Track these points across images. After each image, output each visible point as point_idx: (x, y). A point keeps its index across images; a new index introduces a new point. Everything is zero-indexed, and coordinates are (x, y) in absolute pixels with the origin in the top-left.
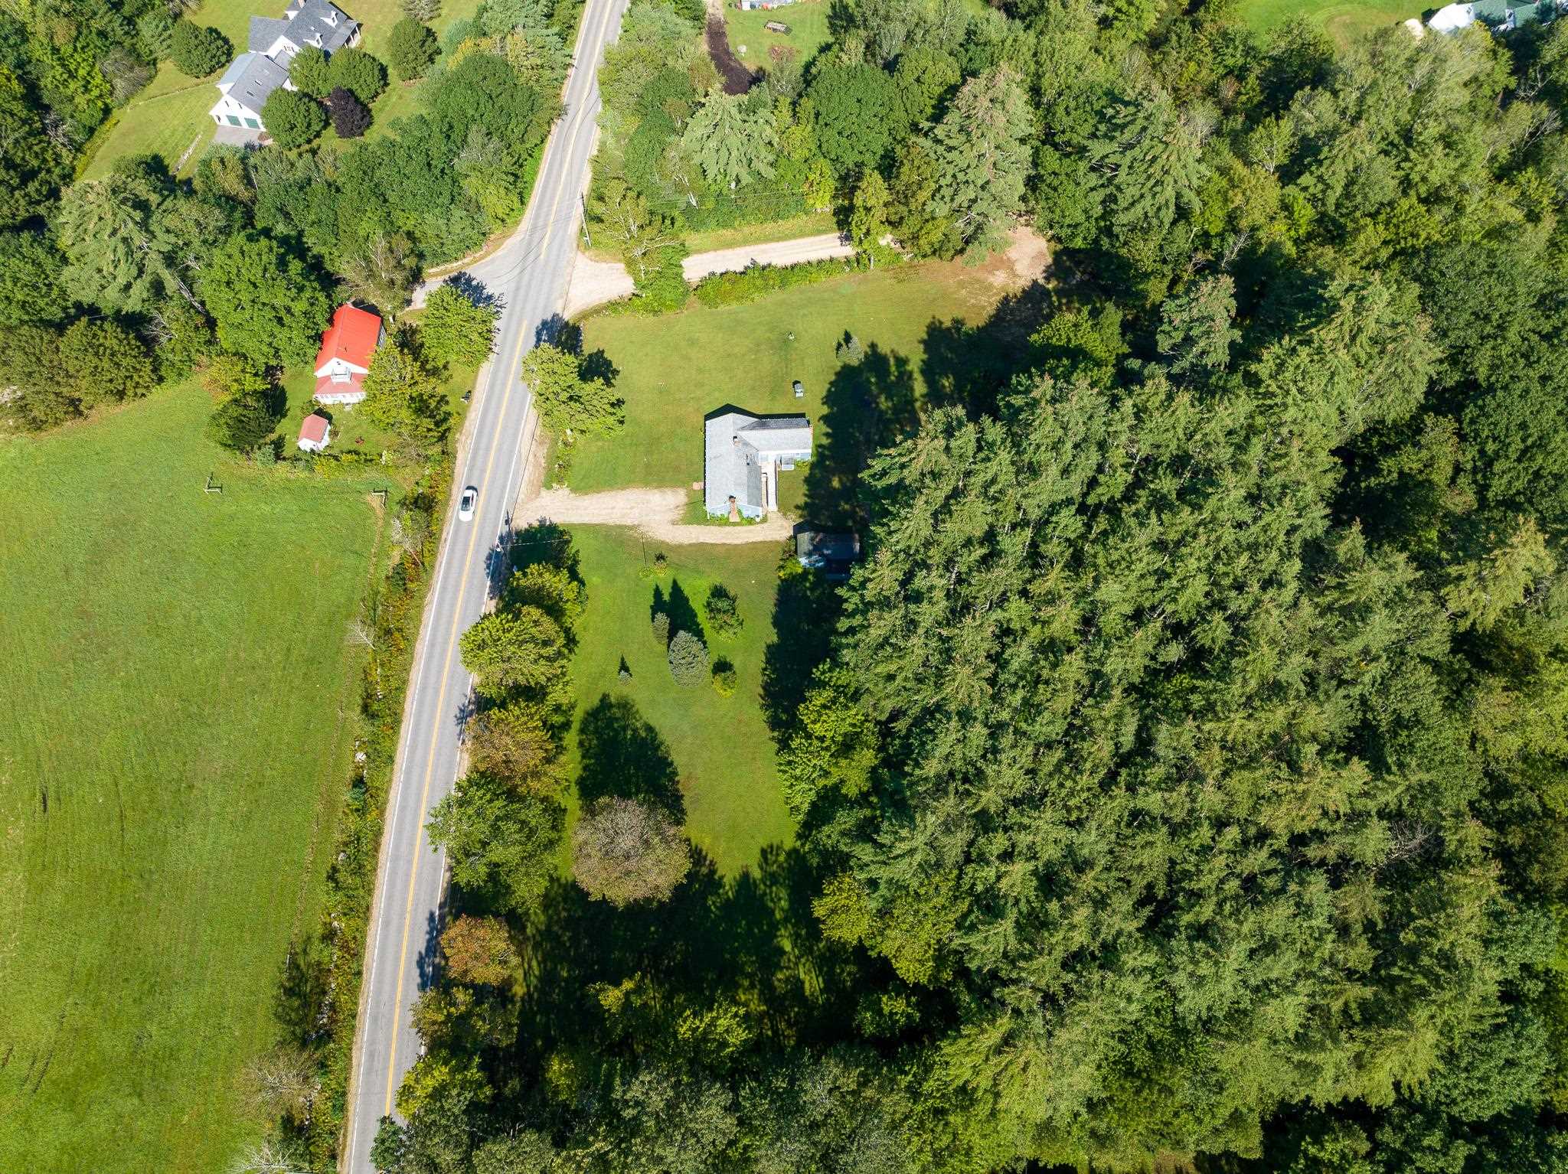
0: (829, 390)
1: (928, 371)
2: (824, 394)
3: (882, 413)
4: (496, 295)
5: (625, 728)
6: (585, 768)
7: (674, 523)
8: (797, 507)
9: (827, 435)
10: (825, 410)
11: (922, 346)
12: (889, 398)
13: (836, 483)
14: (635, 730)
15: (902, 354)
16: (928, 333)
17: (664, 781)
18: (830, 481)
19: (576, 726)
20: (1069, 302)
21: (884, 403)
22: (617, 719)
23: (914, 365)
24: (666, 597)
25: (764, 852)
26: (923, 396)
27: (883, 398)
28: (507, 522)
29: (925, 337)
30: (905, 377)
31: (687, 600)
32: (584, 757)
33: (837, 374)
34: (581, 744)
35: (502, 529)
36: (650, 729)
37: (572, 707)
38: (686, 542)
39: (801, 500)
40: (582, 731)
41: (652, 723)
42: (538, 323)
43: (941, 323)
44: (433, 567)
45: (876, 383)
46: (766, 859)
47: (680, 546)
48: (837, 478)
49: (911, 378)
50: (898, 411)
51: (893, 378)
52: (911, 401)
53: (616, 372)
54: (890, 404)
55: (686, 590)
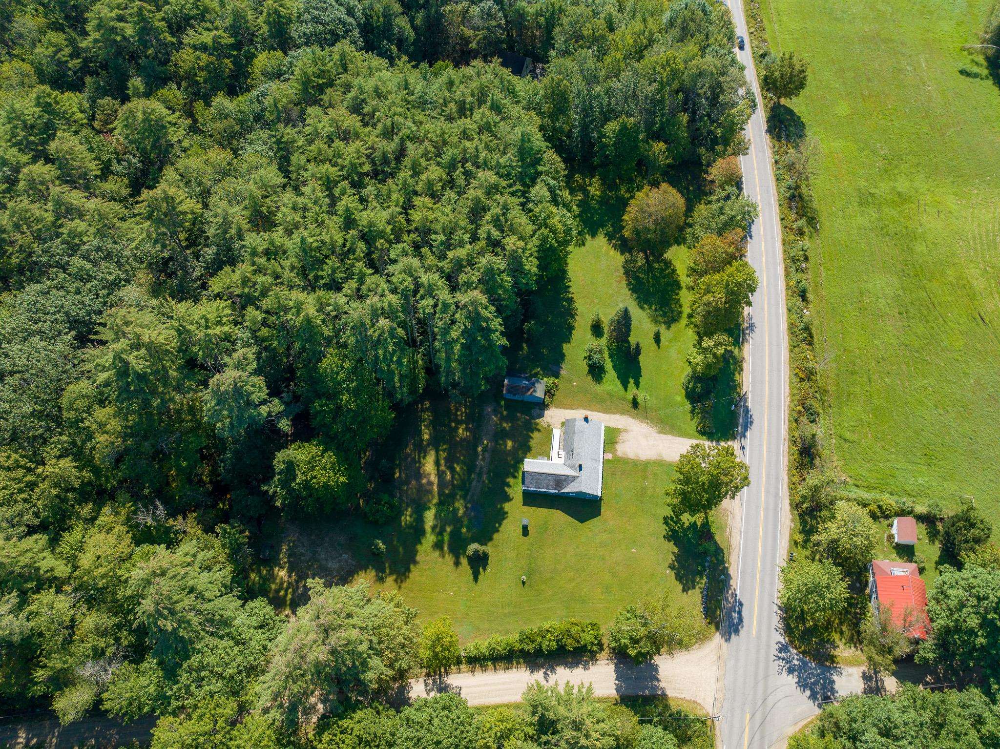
0: (500, 525)
1: (418, 532)
2: (505, 522)
3: (464, 497)
4: (785, 673)
5: (656, 310)
6: (678, 294)
7: (625, 430)
8: (539, 430)
9: (509, 486)
10: (507, 506)
11: (418, 558)
12: (456, 510)
13: (510, 444)
14: (650, 308)
15: (437, 553)
16: (408, 570)
17: (634, 282)
18: (513, 446)
19: (685, 315)
20: (277, 591)
21: (460, 506)
22: (661, 315)
23: (430, 539)
24: (632, 381)
25: (584, 245)
26: (429, 509)
27: (461, 512)
28: (743, 448)
29: (412, 566)
30: (439, 531)
31: (618, 377)
32: (679, 300)
33: (491, 539)
34: (681, 306)
35: (746, 442)
36: (642, 308)
37: (687, 326)
38: (618, 416)
39: (535, 435)
40: (681, 313)
41: (640, 311)
42: (743, 632)
43: (396, 581)
44: (790, 421)
45: (462, 527)
46: (583, 241)
47: (622, 413)
48: (508, 448)
49: (434, 528)
50: (452, 497)
51: (448, 529)
52: (441, 504)
53: (672, 567)
54: (457, 505)
55: (618, 383)
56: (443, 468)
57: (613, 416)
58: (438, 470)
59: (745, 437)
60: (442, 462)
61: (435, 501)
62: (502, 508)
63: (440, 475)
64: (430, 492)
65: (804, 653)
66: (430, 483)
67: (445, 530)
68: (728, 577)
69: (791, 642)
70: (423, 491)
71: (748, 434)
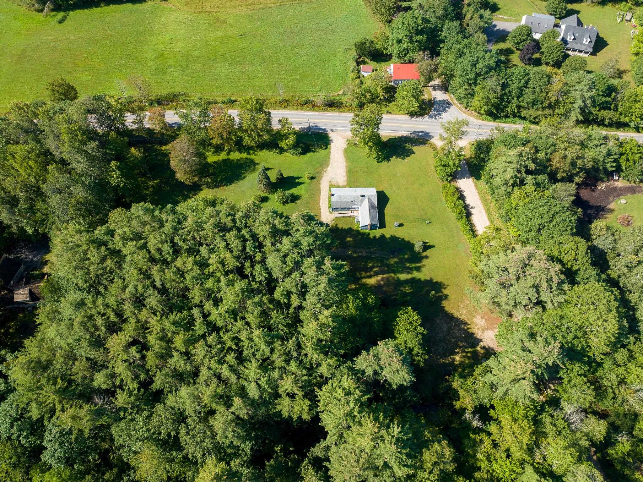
0: (399, 238)
1: (413, 282)
2: (397, 236)
3: (388, 259)
4: (441, 116)
5: (246, 170)
6: (233, 160)
7: (330, 182)
8: (337, 225)
9: (375, 237)
10: (388, 236)
11: (429, 279)
12: (396, 263)
13: (348, 239)
14: (245, 173)
15: (423, 269)
16: (437, 282)
17: (225, 183)
18: (350, 237)
19: (249, 156)
21: (393, 261)
22: (249, 168)
23: (416, 274)
24: (297, 181)
26: (398, 278)
27: (396, 260)
28: (332, 130)
29: (434, 281)
30: (409, 270)
31: (295, 187)
32: (237, 160)
33: (409, 242)
34: (242, 158)
35: (328, 128)
36: (244, 178)
37: (256, 155)
38: (322, 186)
39: (340, 226)
40: (247, 159)
41: (246, 178)
42: (428, 131)
43: (445, 288)
44: (313, 111)
45: (404, 258)
47: (319, 184)
48: (351, 240)
49: (409, 273)
50: (388, 266)
51: (408, 265)
52: (394, 272)
53: (404, 159)
54: (392, 263)
55: (299, 187)
56: (372, 273)
57: (322, 189)
58: (374, 276)
59: (325, 129)
60: (368, 274)
61: (393, 275)
62: (389, 238)
63: (376, 274)
64: (388, 279)
65: (431, 110)
66: (382, 279)
67: (408, 267)
68: (402, 137)
69: (427, 114)
70: (388, 282)
71: (323, 128)
